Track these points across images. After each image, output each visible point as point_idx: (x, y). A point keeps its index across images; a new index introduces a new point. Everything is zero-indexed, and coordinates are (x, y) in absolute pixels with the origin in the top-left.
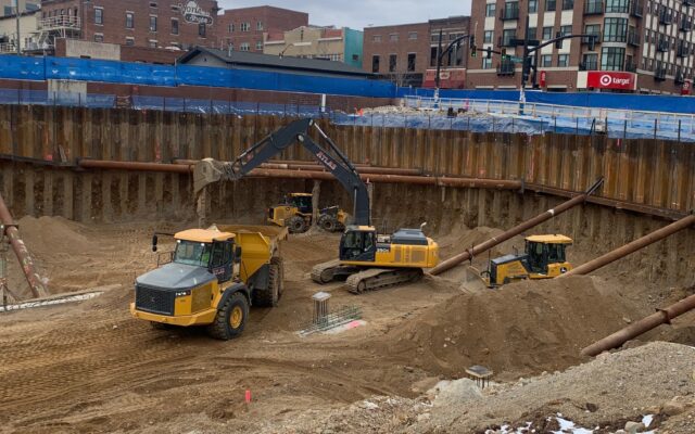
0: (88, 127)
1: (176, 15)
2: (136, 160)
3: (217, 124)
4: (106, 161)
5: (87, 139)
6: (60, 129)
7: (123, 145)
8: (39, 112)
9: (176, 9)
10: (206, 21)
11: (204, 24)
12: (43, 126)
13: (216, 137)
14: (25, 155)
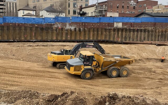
0: (124, 33)
1: (128, 4)
2: (133, 41)
3: (152, 32)
4: (127, 41)
5: (124, 36)
6: (118, 34)
7: (131, 38)
8: (114, 30)
9: (128, 3)
10: (135, 5)
11: (135, 6)
12: (115, 33)
13: (152, 35)
14: (111, 40)
